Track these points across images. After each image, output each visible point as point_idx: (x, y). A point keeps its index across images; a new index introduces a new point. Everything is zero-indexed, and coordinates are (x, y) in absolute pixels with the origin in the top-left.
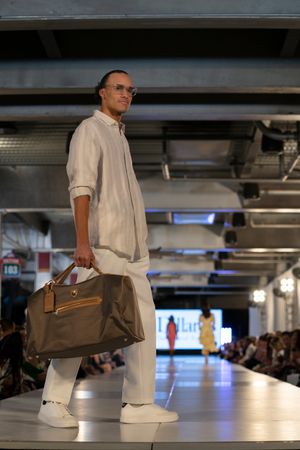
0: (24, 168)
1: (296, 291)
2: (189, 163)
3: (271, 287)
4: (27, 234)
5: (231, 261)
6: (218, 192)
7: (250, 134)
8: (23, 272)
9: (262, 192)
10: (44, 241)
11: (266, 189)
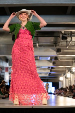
0: (2, 45)
1: (71, 77)
2: (43, 43)
3: (64, 76)
4: (2, 63)
5: (54, 70)
6: (51, 51)
7: (59, 36)
8: (1, 73)
9: (62, 51)
10: (7, 64)
11: (63, 50)
